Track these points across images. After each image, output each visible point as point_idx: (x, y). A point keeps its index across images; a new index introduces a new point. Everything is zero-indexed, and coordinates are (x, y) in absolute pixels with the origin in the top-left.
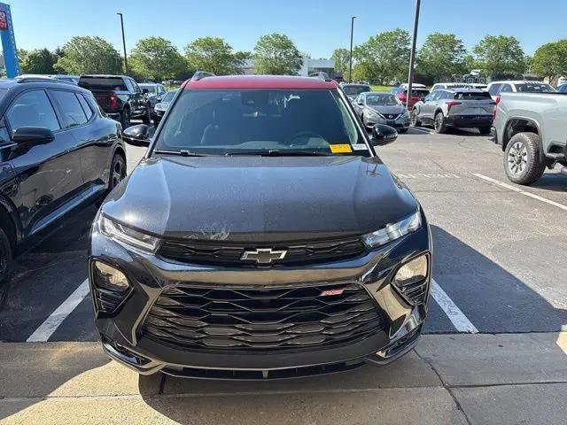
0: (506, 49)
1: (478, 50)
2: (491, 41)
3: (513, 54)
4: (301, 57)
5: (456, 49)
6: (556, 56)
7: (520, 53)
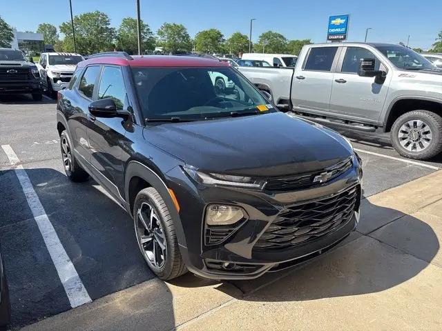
0: (179, 34)
1: (160, 33)
2: (168, 27)
3: (184, 37)
4: (11, 30)
5: (145, 31)
6: (210, 40)
7: (187, 36)
